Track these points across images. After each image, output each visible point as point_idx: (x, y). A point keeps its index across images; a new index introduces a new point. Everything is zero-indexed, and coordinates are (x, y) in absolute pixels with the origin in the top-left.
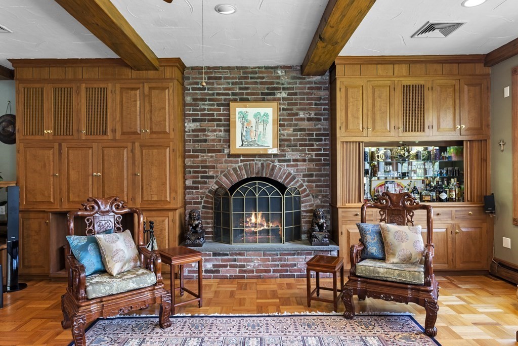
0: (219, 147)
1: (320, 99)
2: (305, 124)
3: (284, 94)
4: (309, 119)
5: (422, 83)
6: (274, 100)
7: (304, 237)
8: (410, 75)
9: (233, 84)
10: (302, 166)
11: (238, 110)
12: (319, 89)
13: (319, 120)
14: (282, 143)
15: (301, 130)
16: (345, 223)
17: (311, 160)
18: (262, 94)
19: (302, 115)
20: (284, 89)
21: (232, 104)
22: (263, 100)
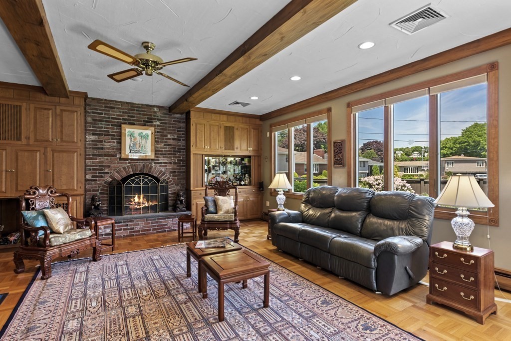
0: (112, 153)
1: (180, 128)
2: (171, 142)
3: (158, 123)
4: (174, 139)
5: (233, 126)
6: (152, 126)
7: (170, 209)
8: (228, 121)
9: (123, 112)
10: (170, 167)
11: (127, 130)
12: (180, 122)
13: (180, 140)
14: (157, 152)
15: (168, 145)
16: (195, 198)
17: (175, 163)
18: (144, 121)
19: (169, 136)
20: (158, 120)
21: (123, 126)
22: (145, 125)
